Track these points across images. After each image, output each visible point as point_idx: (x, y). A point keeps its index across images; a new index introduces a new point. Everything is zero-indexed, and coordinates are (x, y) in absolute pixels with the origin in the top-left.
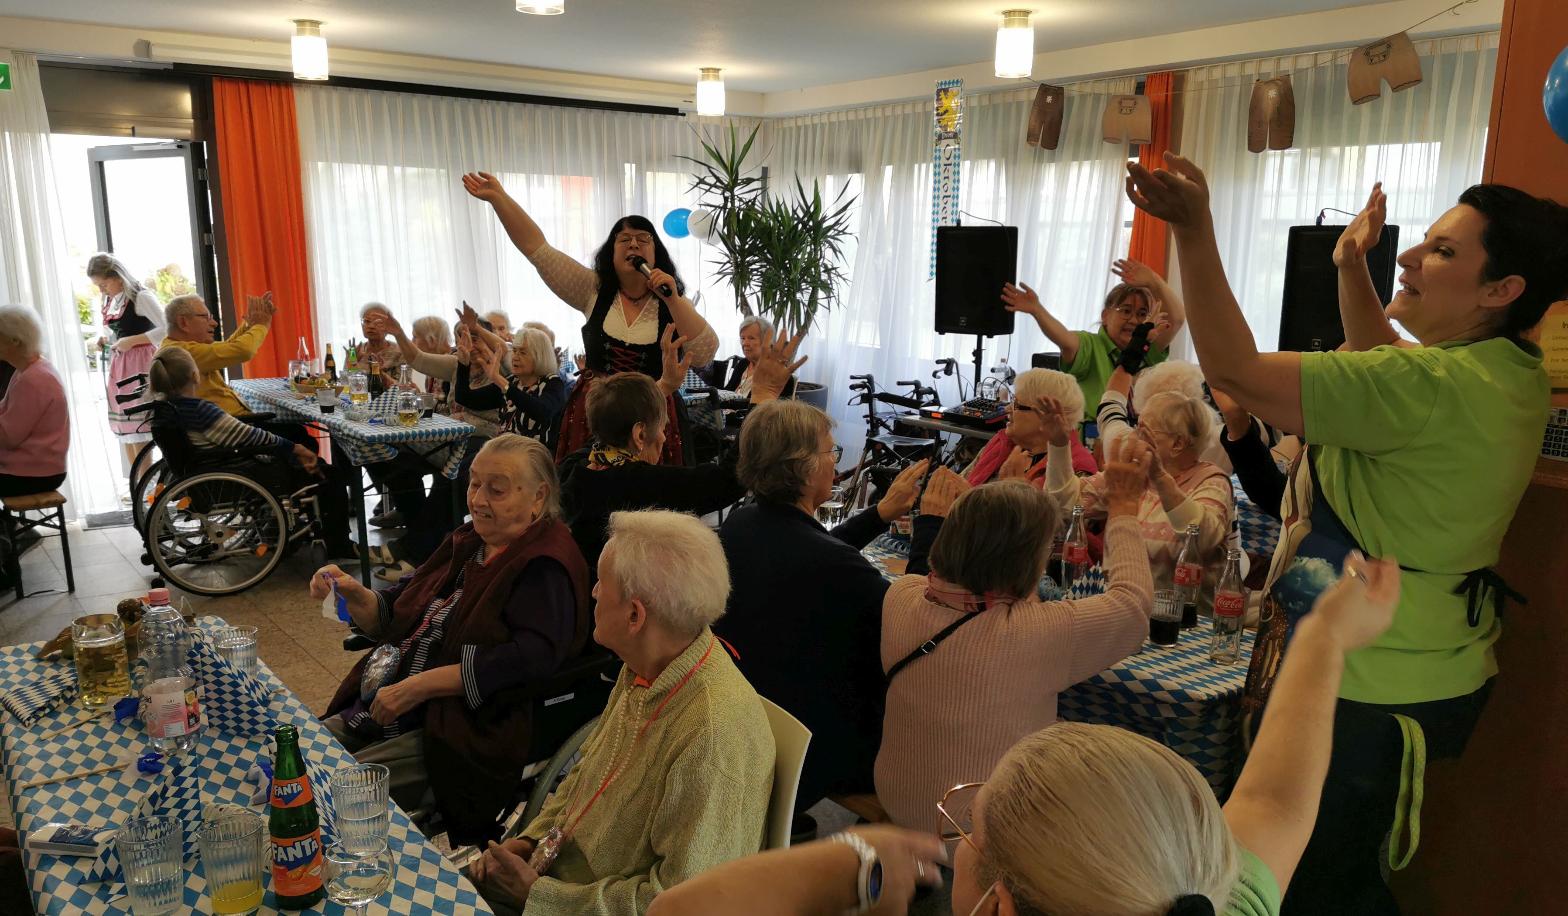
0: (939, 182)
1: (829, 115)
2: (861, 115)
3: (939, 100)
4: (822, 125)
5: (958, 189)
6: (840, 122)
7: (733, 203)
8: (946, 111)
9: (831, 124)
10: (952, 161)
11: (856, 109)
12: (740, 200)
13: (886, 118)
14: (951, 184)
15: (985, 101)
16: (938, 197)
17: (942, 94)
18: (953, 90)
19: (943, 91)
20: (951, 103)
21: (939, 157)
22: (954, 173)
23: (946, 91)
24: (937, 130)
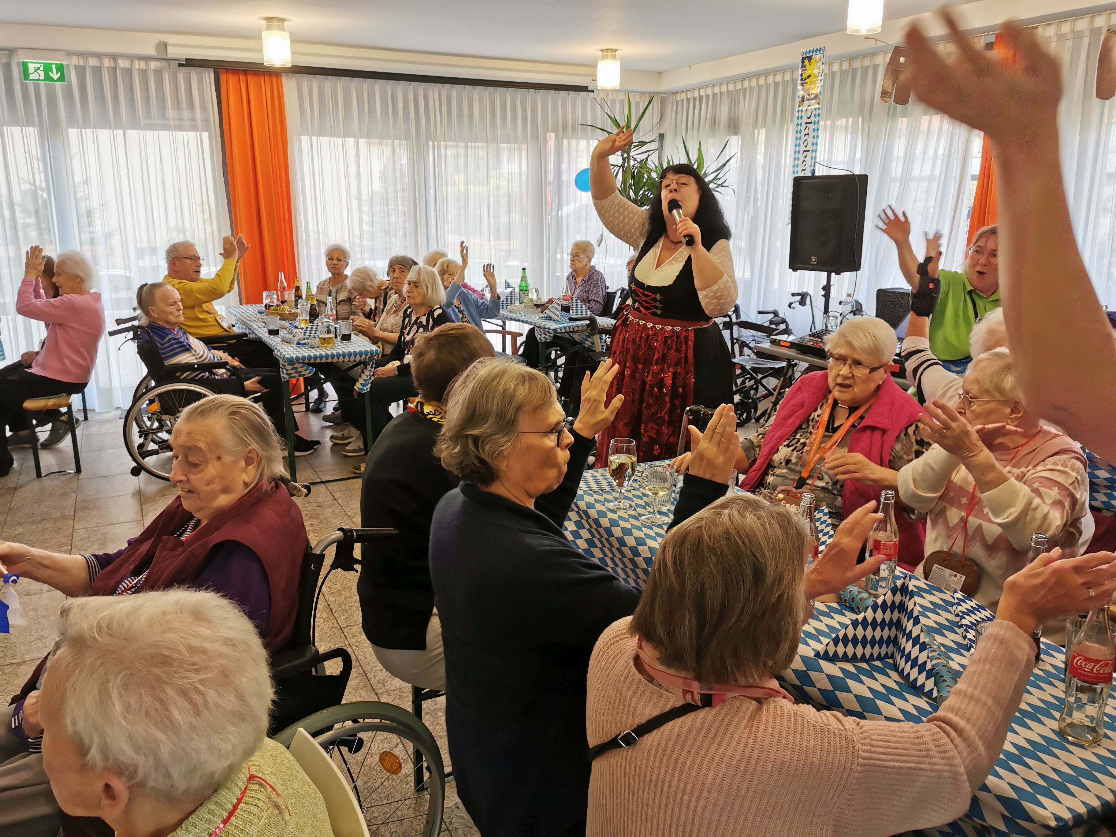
0: (800, 138)
1: (713, 87)
2: (739, 86)
3: (803, 66)
4: (707, 96)
5: (817, 144)
6: (721, 93)
7: (629, 163)
8: (810, 76)
9: (714, 95)
10: (812, 119)
11: (734, 80)
12: (635, 160)
13: (760, 87)
14: (810, 140)
15: (845, 66)
16: (799, 152)
17: (806, 61)
18: (817, 57)
19: (807, 58)
20: (815, 69)
21: (802, 117)
22: (814, 130)
23: (810, 58)
24: (801, 93)
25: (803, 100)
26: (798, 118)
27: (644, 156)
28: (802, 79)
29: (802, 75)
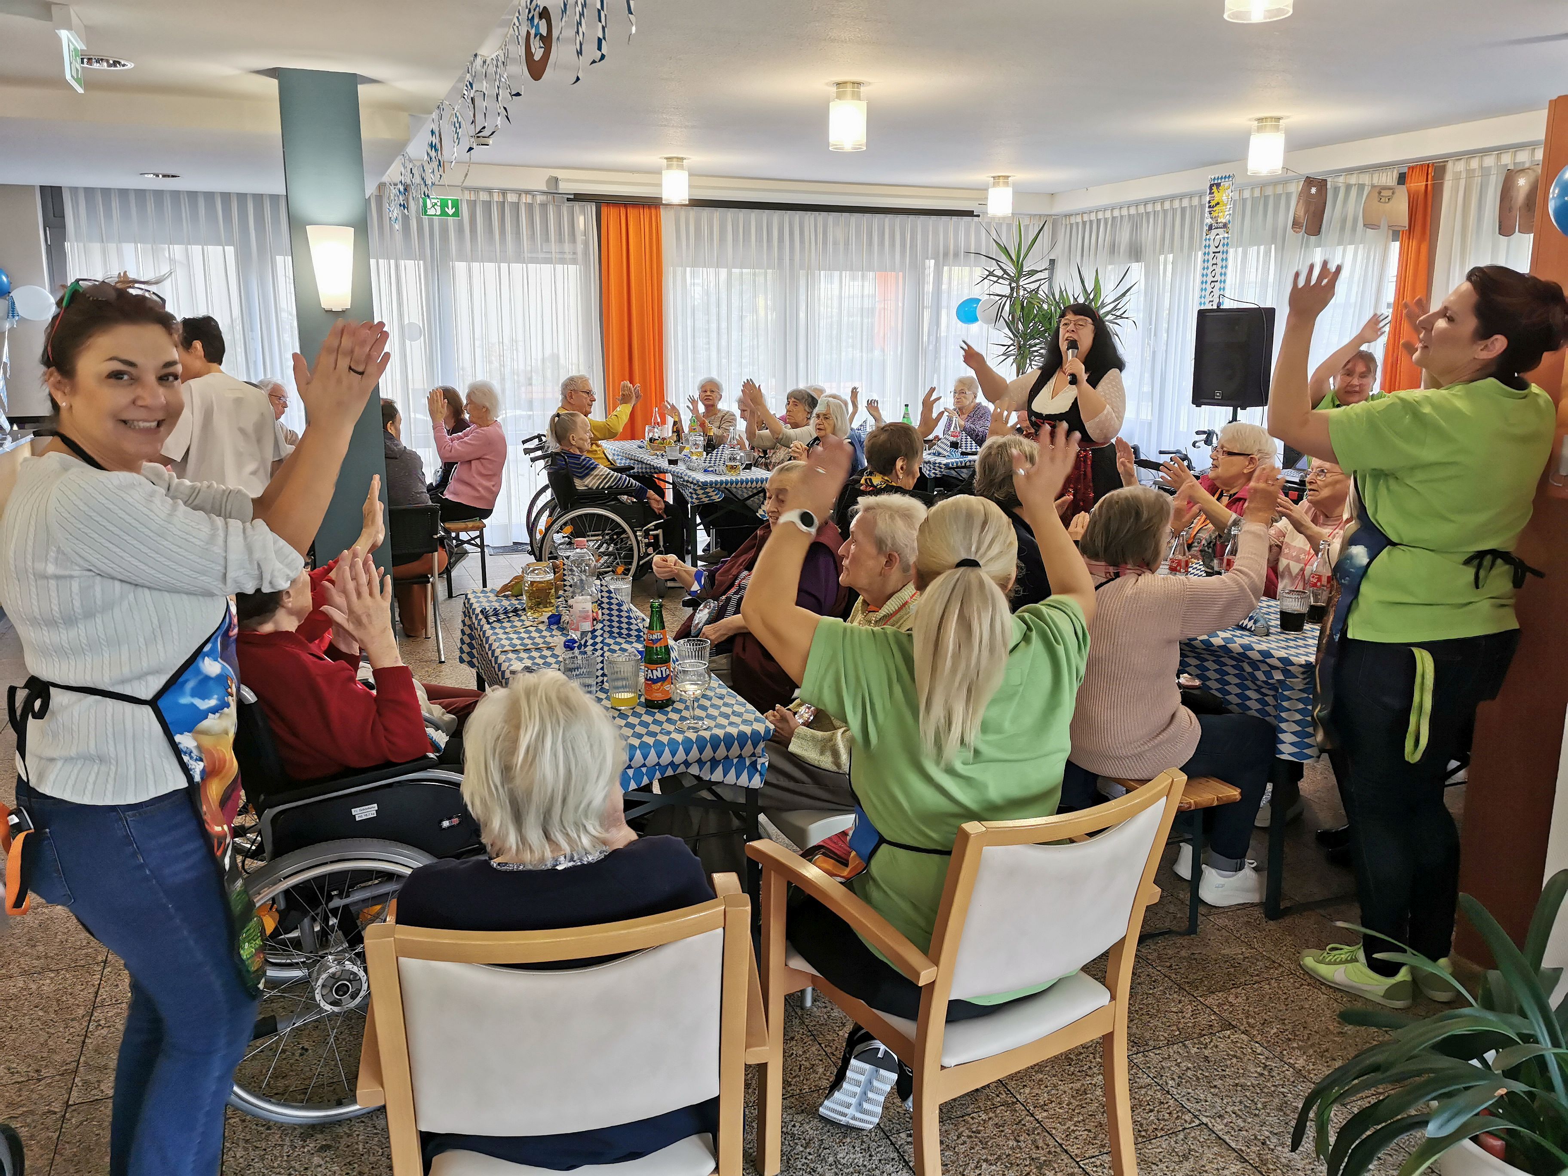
0: (1208, 268)
1: (1112, 210)
2: (1142, 210)
3: (1211, 193)
4: (1106, 220)
5: (1225, 274)
6: (1122, 217)
7: (1018, 293)
8: (1218, 204)
9: (1114, 218)
10: (1221, 248)
11: (1136, 204)
12: (1025, 289)
13: (1165, 211)
14: (1218, 270)
15: (1257, 193)
16: (1206, 282)
17: (1214, 188)
18: (1225, 184)
19: (1215, 185)
20: (1222, 196)
21: (1209, 246)
22: (1222, 260)
23: (1218, 185)
24: (1208, 221)
25: (1210, 228)
26: (1205, 247)
27: (1033, 286)
28: (1210, 207)
29: (1209, 202)
